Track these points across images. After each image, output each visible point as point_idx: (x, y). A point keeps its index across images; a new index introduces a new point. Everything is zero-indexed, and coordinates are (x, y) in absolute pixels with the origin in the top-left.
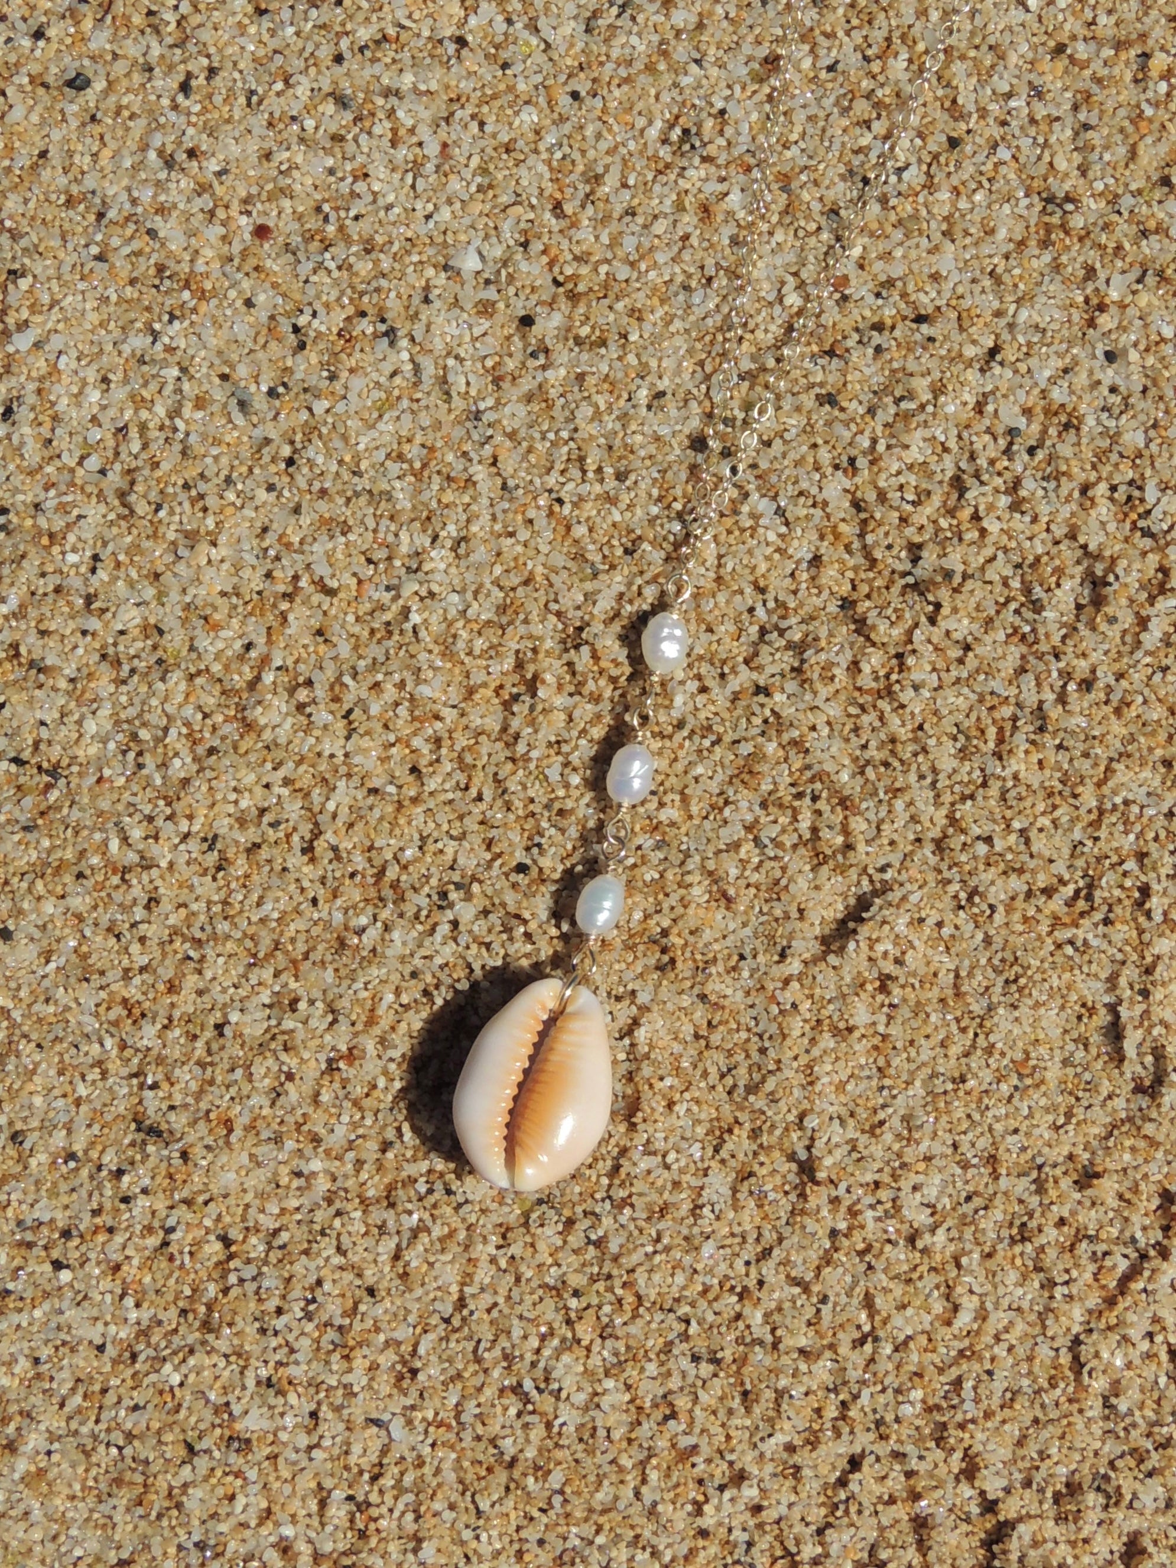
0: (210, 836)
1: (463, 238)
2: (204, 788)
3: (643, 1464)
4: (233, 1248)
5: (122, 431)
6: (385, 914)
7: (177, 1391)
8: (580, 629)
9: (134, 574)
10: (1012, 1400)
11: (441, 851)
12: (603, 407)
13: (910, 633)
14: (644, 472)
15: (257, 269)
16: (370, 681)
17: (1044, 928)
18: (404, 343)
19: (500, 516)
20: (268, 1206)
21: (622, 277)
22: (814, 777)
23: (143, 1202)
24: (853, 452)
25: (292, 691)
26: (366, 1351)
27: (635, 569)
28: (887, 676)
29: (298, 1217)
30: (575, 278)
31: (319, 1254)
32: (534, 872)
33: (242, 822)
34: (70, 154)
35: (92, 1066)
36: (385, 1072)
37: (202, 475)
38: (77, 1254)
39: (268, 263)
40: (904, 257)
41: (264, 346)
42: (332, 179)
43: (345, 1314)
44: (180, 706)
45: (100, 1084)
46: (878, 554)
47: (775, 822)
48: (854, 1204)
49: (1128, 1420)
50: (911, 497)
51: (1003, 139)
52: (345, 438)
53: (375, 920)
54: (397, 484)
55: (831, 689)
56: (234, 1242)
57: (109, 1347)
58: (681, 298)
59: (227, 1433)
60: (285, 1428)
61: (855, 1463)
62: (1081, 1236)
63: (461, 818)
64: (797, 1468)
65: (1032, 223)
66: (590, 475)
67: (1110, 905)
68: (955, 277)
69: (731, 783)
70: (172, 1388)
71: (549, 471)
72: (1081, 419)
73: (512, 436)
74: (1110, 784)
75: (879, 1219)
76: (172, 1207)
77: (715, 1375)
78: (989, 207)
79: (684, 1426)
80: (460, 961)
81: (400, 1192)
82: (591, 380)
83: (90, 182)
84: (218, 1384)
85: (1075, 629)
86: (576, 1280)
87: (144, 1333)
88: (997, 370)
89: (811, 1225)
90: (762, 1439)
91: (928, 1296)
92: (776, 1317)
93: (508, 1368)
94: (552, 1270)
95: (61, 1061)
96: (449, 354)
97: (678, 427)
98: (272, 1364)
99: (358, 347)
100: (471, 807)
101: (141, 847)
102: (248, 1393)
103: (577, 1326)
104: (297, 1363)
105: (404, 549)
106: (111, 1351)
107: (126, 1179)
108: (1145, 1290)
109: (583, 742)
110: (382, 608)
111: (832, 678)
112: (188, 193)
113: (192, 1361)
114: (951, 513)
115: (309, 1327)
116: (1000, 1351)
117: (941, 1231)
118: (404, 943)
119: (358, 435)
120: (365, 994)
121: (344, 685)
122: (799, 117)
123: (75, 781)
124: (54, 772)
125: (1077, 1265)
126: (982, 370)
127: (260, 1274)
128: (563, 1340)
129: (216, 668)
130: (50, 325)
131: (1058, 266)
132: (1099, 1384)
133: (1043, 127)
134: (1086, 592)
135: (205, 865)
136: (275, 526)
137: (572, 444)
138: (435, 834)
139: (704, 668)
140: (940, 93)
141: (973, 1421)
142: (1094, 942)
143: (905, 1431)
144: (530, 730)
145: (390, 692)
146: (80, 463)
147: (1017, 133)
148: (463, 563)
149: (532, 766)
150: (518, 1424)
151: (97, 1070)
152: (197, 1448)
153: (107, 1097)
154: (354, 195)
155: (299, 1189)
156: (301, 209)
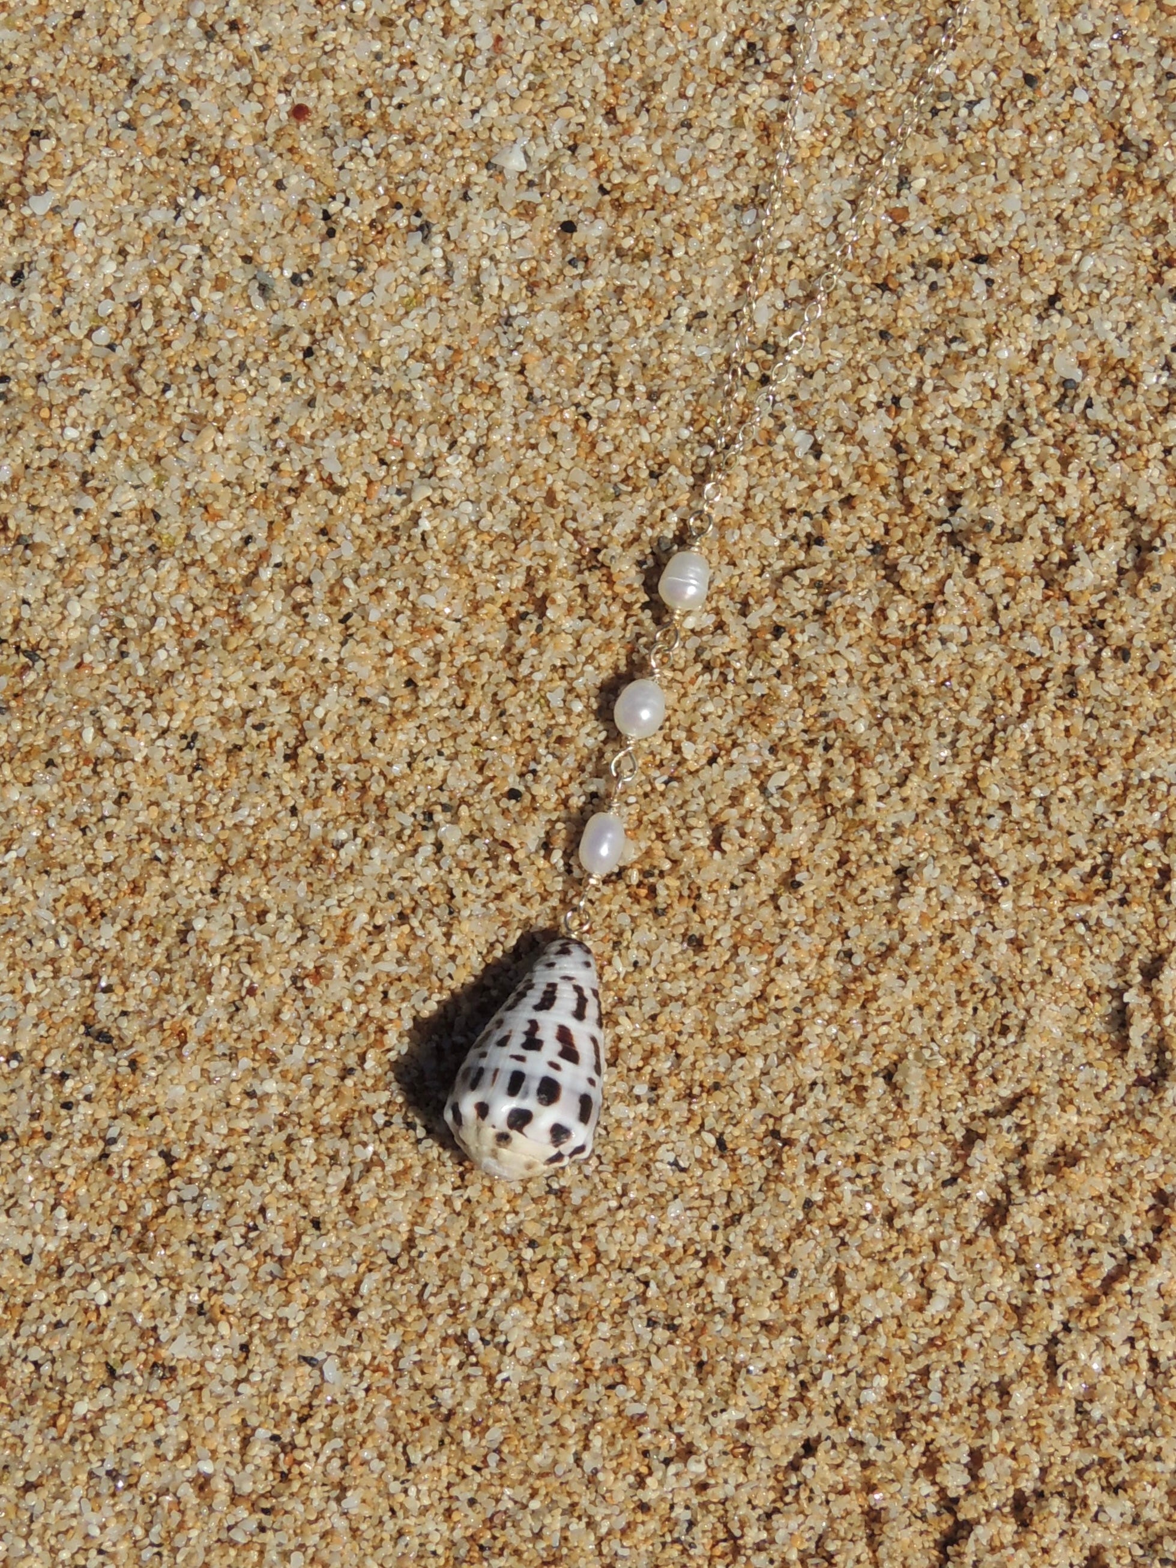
0: (190, 733)
1: (509, 136)
2: (188, 683)
3: (587, 1428)
4: (176, 1166)
5: (136, 306)
6: (366, 830)
7: (103, 1310)
8: (597, 551)
9: (134, 455)
10: (980, 1396)
11: (431, 770)
12: (640, 322)
13: (942, 583)
14: (678, 393)
15: (291, 150)
16: (372, 586)
17: (1056, 903)
18: (438, 239)
19: (523, 426)
20: (215, 1124)
21: (672, 189)
22: (828, 725)
23: (84, 1110)
24: (899, 391)
25: (289, 590)
26: (305, 1285)
27: (659, 493)
28: (914, 627)
29: (247, 1139)
30: (623, 187)
31: (265, 1179)
32: (527, 799)
33: (225, 722)
34: (107, 16)
35: (45, 963)
36: (352, 995)
37: (215, 359)
38: (11, 1159)
39: (304, 145)
40: (968, 194)
41: (292, 231)
42: (378, 64)
43: (287, 1244)
44: (171, 596)
45: (51, 982)
46: (915, 498)
47: (784, 769)
48: (832, 1175)
49: (1101, 1428)
50: (954, 442)
51: (1081, 80)
52: (367, 332)
53: (355, 836)
54: (419, 385)
55: (854, 634)
56: (177, 1160)
57: (35, 1258)
58: (732, 216)
59: (152, 1359)
60: (213, 1359)
61: (809, 1448)
62: (1068, 1230)
63: (455, 736)
64: (748, 1448)
65: (1105, 169)
66: (621, 392)
67: (1128, 886)
68: (1020, 219)
69: (740, 724)
70: (97, 1307)
71: (577, 385)
72: (1139, 377)
73: (543, 344)
74: (1138, 758)
75: (857, 1194)
76: (115, 1118)
77: (671, 1342)
78: (1061, 149)
79: (633, 1393)
80: (441, 886)
81: (356, 1122)
82: (630, 294)
83: (125, 47)
84: (147, 1307)
85: (1116, 593)
86: (533, 1230)
87: (74, 1247)
88: (1056, 318)
89: (785, 1193)
90: (714, 1414)
91: (902, 1279)
92: (740, 1287)
93: (454, 1316)
94: (509, 1217)
95: (13, 955)
96: (484, 254)
97: (717, 350)
98: (205, 1290)
99: (389, 240)
100: (466, 726)
101: (116, 738)
102: (177, 1319)
103: (530, 1278)
104: (232, 1291)
105: (419, 453)
106: (37, 1263)
107: (69, 1084)
108: (1130, 1292)
109: (589, 668)
110: (392, 511)
111: (856, 624)
112: (226, 66)
113: (121, 1280)
114: (995, 462)
115: (248, 1255)
116: (971, 1343)
117: (921, 1212)
118: (383, 863)
119: (382, 330)
120: (337, 911)
121: (344, 588)
122: (871, 40)
123: (53, 665)
124: (33, 653)
125: (1061, 1261)
126: (1040, 317)
127: (201, 1195)
128: (514, 1292)
129: (212, 559)
130: (69, 191)
131: (1128, 216)
132: (1074, 1387)
133: (1124, 72)
134: (1130, 556)
135: (182, 763)
136: (286, 417)
137: (605, 358)
138: (426, 752)
139: (723, 602)
140: (1020, 28)
141: (938, 1414)
142: (1108, 922)
143: (866, 1419)
144: (535, 652)
145: (392, 600)
146: (88, 336)
147: (1097, 76)
148: (480, 472)
149: (534, 688)
150: (459, 1376)
151: (49, 968)
152: (119, 1372)
153: (57, 997)
154: (399, 82)
155: (250, 1110)
156: (342, 92)
